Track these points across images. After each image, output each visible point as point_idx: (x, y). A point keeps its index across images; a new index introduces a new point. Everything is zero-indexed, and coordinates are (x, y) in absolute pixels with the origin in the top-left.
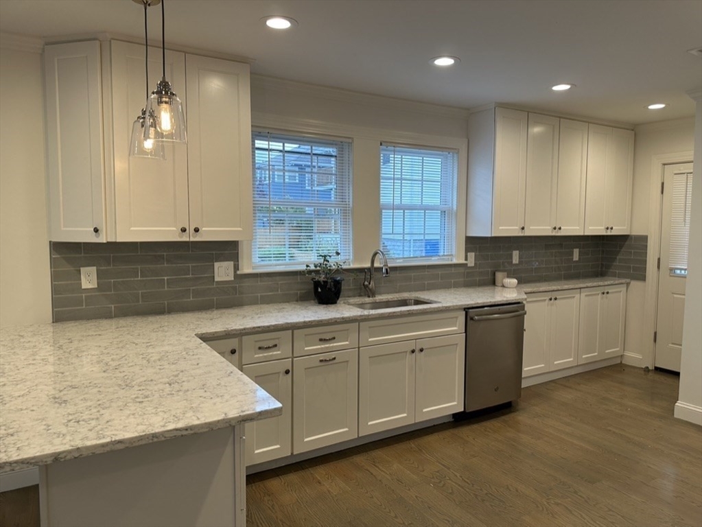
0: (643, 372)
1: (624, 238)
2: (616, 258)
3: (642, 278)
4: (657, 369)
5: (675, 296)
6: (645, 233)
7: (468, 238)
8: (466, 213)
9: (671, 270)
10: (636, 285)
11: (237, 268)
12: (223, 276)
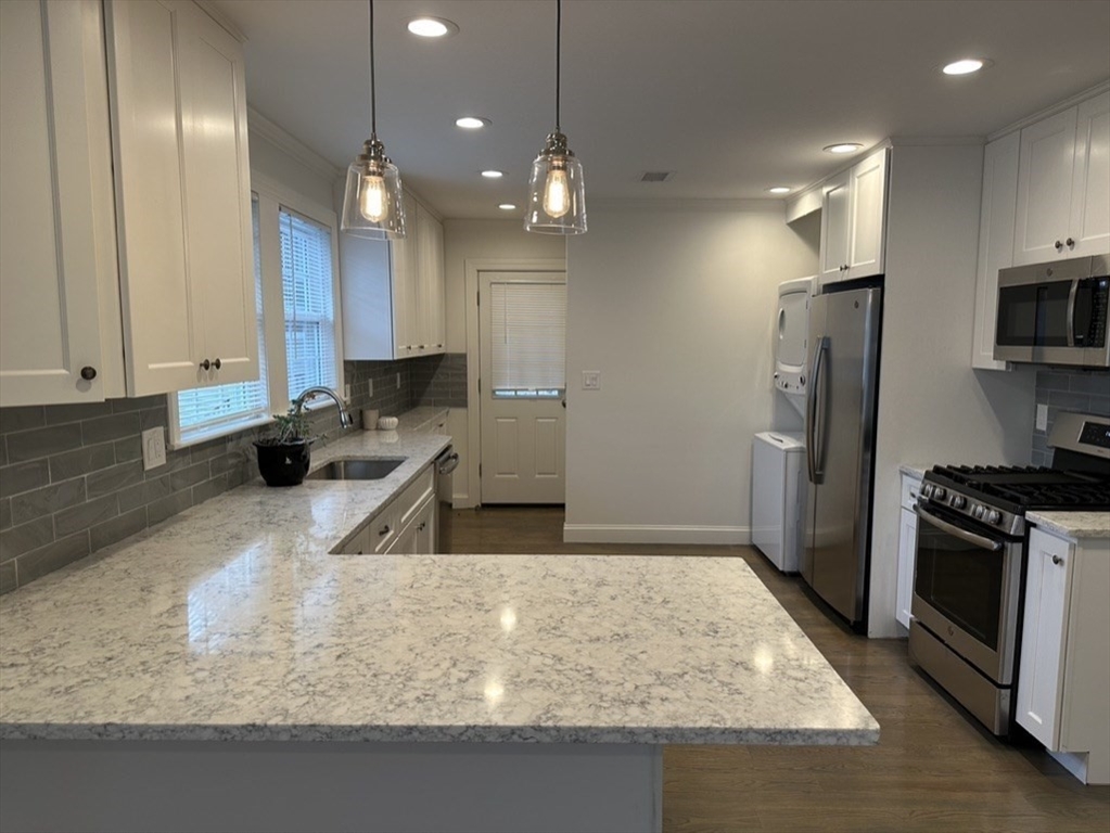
0: (474, 512)
1: (438, 358)
2: (429, 383)
3: (464, 404)
4: (486, 506)
5: (499, 420)
6: (463, 351)
7: (346, 362)
8: (342, 326)
9: (494, 392)
10: (457, 413)
11: (167, 439)
12: (154, 458)
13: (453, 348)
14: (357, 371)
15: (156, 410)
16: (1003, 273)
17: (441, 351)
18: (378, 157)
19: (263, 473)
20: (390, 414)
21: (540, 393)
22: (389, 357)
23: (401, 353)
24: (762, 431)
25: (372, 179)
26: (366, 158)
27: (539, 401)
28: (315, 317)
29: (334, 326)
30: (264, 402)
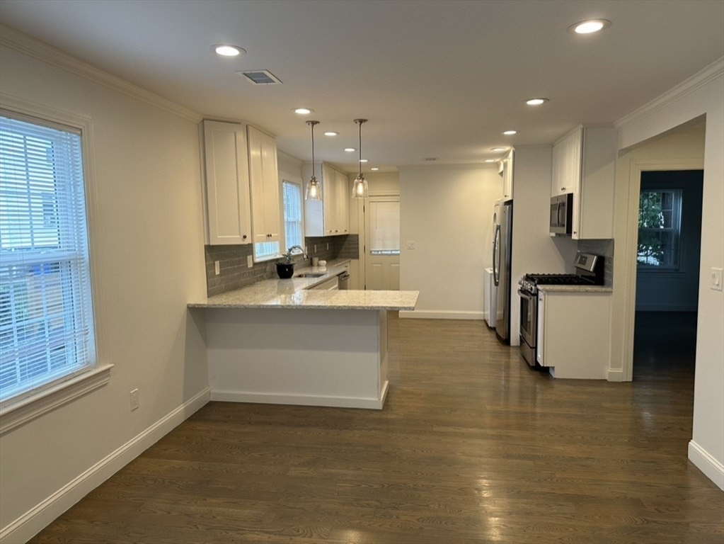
1: (345, 236)
2: (342, 248)
3: (357, 257)
5: (374, 265)
6: (357, 233)
7: (306, 238)
8: (304, 224)
9: (371, 252)
10: (354, 261)
11: (253, 260)
12: (250, 265)
13: (352, 233)
14: (310, 241)
15: (249, 249)
16: (552, 199)
17: (347, 233)
18: (315, 181)
19: (279, 275)
20: (323, 260)
21: (393, 252)
22: (322, 235)
23: (327, 234)
24: (487, 267)
25: (313, 186)
26: (312, 181)
27: (392, 256)
28: (295, 220)
29: (301, 223)
30: (278, 251)
